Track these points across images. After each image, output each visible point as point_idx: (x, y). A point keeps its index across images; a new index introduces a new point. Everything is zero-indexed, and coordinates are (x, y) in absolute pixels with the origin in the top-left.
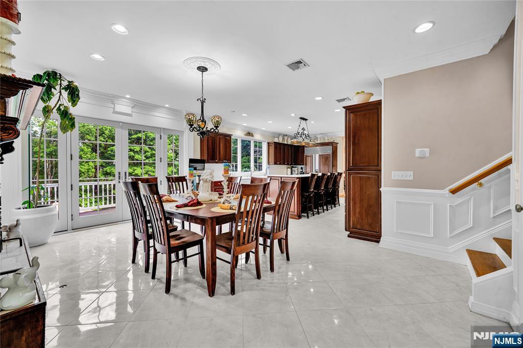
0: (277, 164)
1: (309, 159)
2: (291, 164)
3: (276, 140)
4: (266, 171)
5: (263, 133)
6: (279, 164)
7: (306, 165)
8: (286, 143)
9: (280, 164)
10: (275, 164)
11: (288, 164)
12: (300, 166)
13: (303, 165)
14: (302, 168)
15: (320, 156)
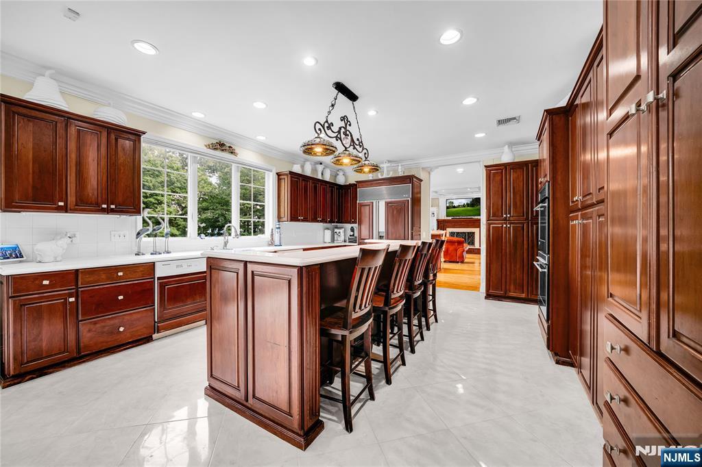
0: (299, 220)
1: (366, 210)
2: (331, 222)
3: (297, 169)
4: (272, 235)
5: (266, 151)
6: (303, 221)
7: (360, 224)
8: (320, 177)
9: (305, 220)
10: (291, 220)
11: (324, 221)
12: (349, 226)
13: (355, 222)
14: (352, 230)
15: (387, 204)
